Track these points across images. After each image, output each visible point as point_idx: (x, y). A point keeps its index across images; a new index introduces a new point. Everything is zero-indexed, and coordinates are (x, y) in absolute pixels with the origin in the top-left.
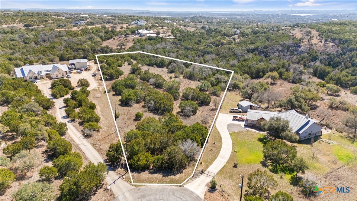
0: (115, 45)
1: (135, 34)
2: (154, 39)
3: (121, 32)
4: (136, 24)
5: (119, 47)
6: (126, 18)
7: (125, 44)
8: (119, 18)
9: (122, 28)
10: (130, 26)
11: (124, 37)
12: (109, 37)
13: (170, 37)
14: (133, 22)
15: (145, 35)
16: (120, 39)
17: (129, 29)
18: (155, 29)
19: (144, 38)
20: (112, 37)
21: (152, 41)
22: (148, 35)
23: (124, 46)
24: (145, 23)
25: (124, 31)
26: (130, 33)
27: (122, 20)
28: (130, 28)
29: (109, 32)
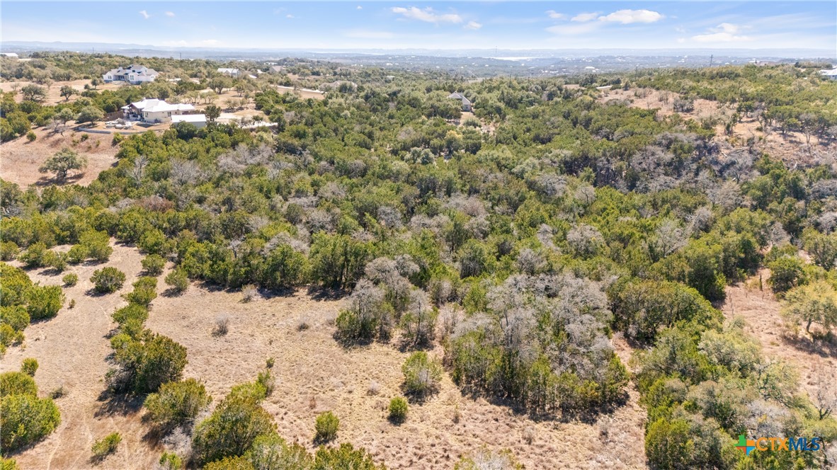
0: (33, 163)
1: (122, 117)
2: (202, 135)
3: (60, 110)
4: (119, 78)
5: (51, 175)
6: (83, 62)
7: (78, 159)
8: (59, 60)
9: (66, 92)
10: (97, 87)
11: (77, 129)
12: (10, 130)
13: (261, 125)
14: (109, 74)
15: (163, 120)
16: (58, 136)
17: (93, 96)
18: (196, 97)
19: (159, 131)
20: (22, 131)
21: (196, 145)
22: (176, 119)
23: (78, 167)
24: (155, 75)
25: (76, 104)
26: (101, 114)
27: (69, 66)
28: (100, 92)
29: (12, 110)
